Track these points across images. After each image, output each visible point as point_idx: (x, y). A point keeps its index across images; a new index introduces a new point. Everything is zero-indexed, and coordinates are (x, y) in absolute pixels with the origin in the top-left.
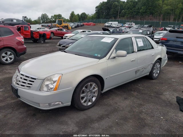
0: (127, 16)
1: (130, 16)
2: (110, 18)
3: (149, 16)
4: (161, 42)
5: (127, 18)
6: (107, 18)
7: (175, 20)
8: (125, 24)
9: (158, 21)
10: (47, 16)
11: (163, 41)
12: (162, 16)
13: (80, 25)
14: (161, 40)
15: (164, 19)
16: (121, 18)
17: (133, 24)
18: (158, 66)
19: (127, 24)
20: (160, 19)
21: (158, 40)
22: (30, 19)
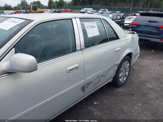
0: (101, 3)
1: (104, 3)
2: (86, 5)
3: (121, 3)
4: (131, 28)
5: (102, 5)
6: (83, 5)
7: (143, 6)
8: (99, 10)
9: (129, 8)
10: (27, 3)
11: (133, 26)
12: (132, 3)
13: (57, 11)
14: (131, 25)
15: (134, 6)
16: (96, 5)
17: (106, 10)
18: (127, 65)
19: (101, 11)
20: (130, 6)
21: (128, 25)
22: (10, 5)
